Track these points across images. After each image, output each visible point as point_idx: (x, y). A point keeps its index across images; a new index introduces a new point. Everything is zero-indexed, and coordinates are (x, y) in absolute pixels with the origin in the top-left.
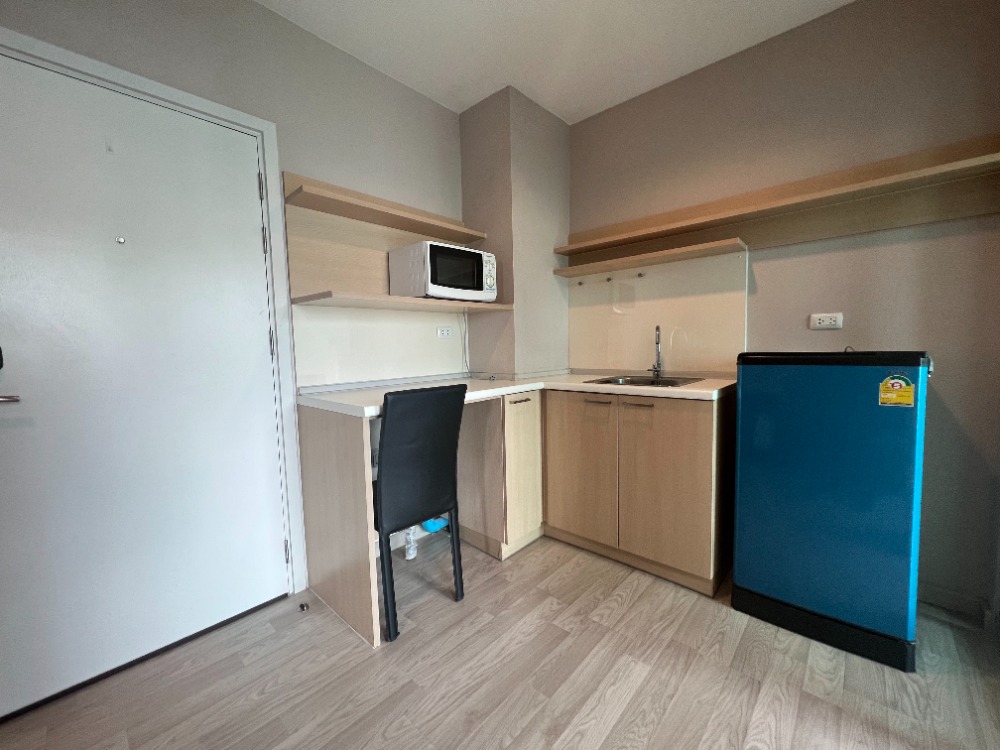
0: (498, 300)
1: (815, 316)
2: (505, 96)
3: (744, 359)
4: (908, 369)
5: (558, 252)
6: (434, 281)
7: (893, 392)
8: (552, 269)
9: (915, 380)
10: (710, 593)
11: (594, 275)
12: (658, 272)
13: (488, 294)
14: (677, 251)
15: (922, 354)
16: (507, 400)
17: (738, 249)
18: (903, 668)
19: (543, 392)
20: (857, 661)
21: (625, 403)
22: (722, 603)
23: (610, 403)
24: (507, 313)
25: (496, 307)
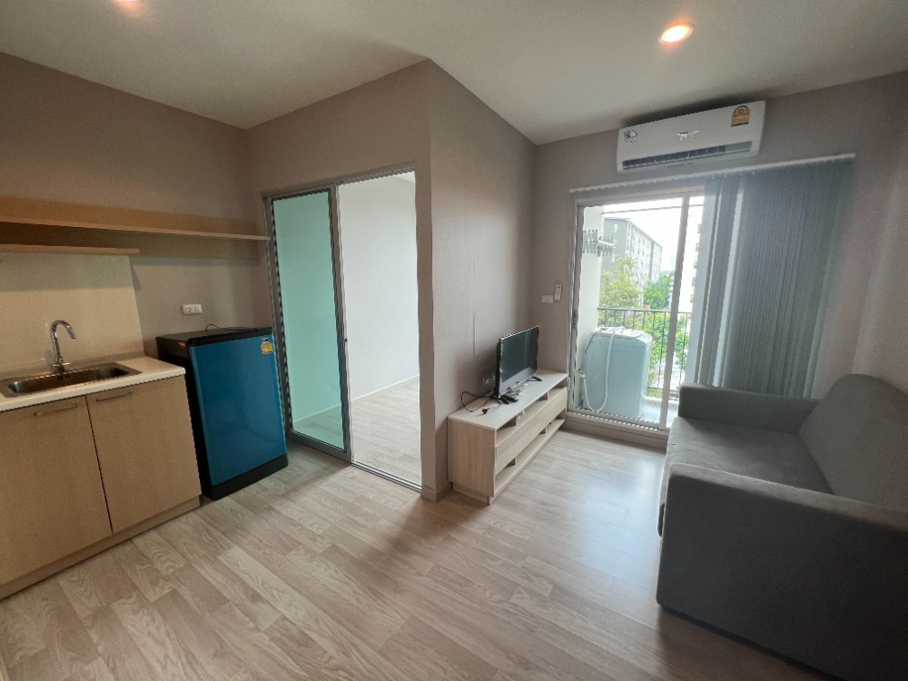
1: (186, 306)
9: (272, 340)
10: (198, 504)
18: (286, 465)
21: (97, 400)
22: (208, 503)
23: (77, 407)
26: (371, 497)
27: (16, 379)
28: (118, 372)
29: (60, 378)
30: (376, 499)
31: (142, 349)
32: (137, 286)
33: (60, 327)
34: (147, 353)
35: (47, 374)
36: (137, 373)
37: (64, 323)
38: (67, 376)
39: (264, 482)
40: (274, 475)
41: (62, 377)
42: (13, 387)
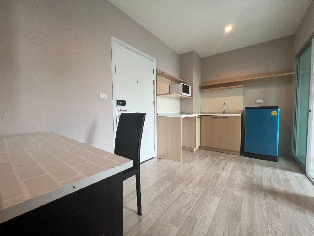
0: (191, 96)
1: (257, 101)
2: (192, 52)
3: (246, 108)
4: (276, 109)
5: (200, 86)
6: (183, 92)
7: (274, 113)
8: (198, 90)
9: (277, 111)
10: (239, 155)
11: (208, 92)
12: (224, 91)
13: (189, 95)
14: (231, 87)
15: (278, 107)
16: (196, 117)
17: (241, 87)
18: (276, 161)
19: (201, 116)
20: (269, 162)
21: (221, 118)
24: (192, 99)
25: (191, 97)
26: (291, 183)
30: (292, 184)
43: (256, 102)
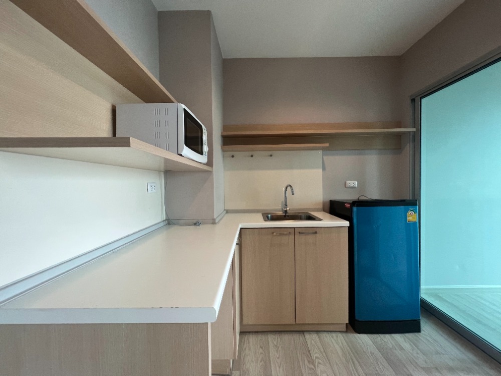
1: (348, 182)
5: (223, 135)
7: (411, 216)
8: (220, 145)
9: (416, 211)
10: (344, 330)
11: (242, 153)
13: (203, 159)
21: (299, 233)
22: (351, 332)
23: (290, 234)
24: (210, 172)
25: (206, 168)
27: (269, 213)
28: (310, 218)
29: (285, 216)
31: (321, 207)
32: (324, 169)
33: (289, 188)
34: (324, 210)
35: (281, 213)
36: (320, 220)
37: (290, 186)
38: (288, 216)
39: (398, 337)
40: (407, 335)
41: (286, 217)
42: (268, 217)
43: (345, 183)
